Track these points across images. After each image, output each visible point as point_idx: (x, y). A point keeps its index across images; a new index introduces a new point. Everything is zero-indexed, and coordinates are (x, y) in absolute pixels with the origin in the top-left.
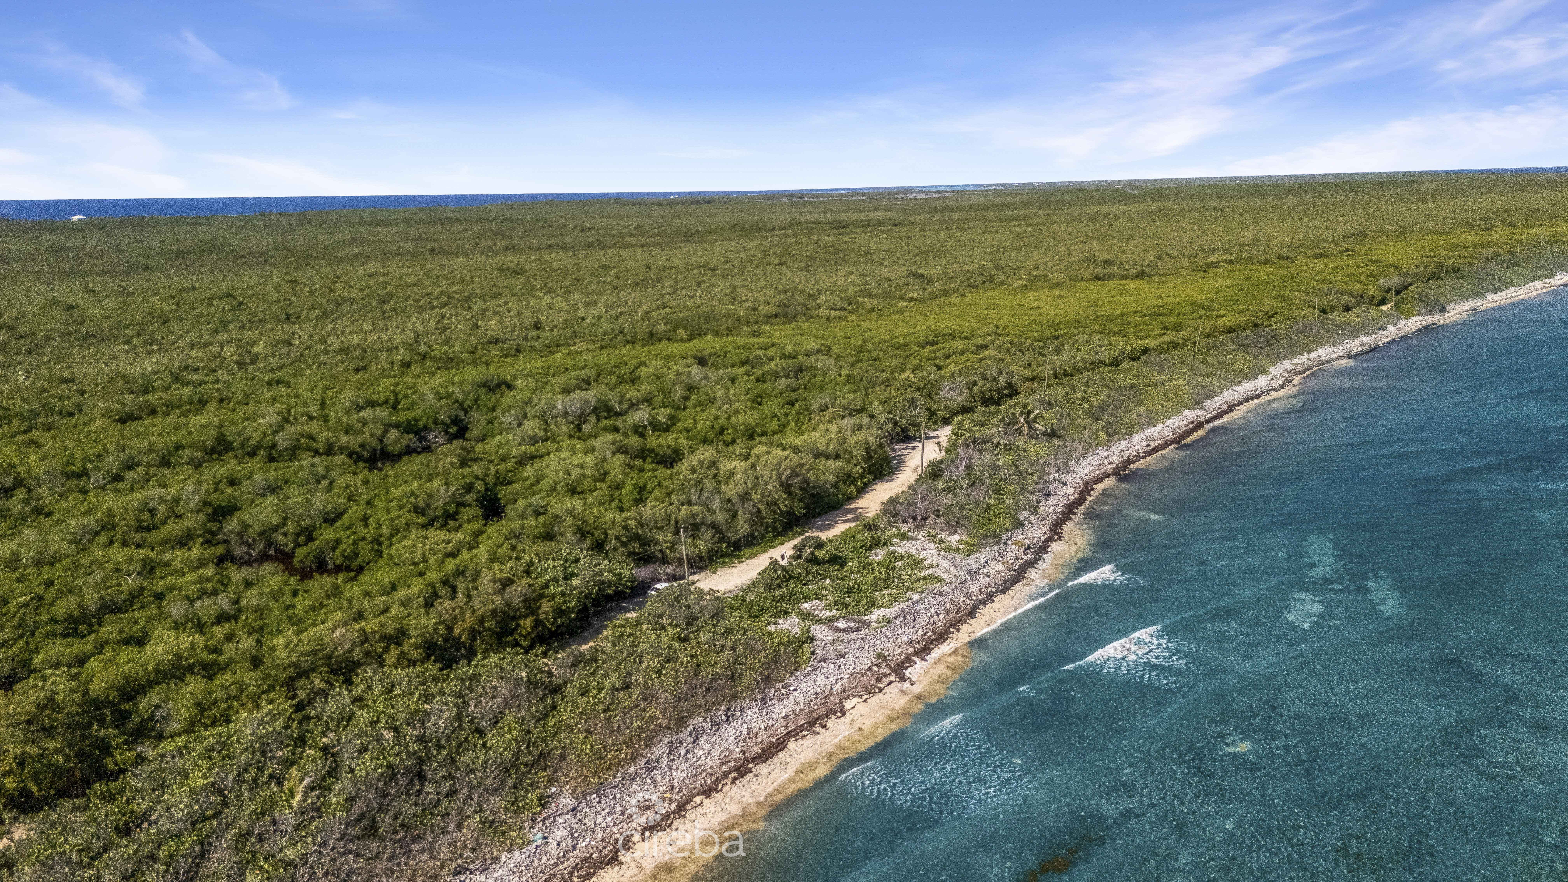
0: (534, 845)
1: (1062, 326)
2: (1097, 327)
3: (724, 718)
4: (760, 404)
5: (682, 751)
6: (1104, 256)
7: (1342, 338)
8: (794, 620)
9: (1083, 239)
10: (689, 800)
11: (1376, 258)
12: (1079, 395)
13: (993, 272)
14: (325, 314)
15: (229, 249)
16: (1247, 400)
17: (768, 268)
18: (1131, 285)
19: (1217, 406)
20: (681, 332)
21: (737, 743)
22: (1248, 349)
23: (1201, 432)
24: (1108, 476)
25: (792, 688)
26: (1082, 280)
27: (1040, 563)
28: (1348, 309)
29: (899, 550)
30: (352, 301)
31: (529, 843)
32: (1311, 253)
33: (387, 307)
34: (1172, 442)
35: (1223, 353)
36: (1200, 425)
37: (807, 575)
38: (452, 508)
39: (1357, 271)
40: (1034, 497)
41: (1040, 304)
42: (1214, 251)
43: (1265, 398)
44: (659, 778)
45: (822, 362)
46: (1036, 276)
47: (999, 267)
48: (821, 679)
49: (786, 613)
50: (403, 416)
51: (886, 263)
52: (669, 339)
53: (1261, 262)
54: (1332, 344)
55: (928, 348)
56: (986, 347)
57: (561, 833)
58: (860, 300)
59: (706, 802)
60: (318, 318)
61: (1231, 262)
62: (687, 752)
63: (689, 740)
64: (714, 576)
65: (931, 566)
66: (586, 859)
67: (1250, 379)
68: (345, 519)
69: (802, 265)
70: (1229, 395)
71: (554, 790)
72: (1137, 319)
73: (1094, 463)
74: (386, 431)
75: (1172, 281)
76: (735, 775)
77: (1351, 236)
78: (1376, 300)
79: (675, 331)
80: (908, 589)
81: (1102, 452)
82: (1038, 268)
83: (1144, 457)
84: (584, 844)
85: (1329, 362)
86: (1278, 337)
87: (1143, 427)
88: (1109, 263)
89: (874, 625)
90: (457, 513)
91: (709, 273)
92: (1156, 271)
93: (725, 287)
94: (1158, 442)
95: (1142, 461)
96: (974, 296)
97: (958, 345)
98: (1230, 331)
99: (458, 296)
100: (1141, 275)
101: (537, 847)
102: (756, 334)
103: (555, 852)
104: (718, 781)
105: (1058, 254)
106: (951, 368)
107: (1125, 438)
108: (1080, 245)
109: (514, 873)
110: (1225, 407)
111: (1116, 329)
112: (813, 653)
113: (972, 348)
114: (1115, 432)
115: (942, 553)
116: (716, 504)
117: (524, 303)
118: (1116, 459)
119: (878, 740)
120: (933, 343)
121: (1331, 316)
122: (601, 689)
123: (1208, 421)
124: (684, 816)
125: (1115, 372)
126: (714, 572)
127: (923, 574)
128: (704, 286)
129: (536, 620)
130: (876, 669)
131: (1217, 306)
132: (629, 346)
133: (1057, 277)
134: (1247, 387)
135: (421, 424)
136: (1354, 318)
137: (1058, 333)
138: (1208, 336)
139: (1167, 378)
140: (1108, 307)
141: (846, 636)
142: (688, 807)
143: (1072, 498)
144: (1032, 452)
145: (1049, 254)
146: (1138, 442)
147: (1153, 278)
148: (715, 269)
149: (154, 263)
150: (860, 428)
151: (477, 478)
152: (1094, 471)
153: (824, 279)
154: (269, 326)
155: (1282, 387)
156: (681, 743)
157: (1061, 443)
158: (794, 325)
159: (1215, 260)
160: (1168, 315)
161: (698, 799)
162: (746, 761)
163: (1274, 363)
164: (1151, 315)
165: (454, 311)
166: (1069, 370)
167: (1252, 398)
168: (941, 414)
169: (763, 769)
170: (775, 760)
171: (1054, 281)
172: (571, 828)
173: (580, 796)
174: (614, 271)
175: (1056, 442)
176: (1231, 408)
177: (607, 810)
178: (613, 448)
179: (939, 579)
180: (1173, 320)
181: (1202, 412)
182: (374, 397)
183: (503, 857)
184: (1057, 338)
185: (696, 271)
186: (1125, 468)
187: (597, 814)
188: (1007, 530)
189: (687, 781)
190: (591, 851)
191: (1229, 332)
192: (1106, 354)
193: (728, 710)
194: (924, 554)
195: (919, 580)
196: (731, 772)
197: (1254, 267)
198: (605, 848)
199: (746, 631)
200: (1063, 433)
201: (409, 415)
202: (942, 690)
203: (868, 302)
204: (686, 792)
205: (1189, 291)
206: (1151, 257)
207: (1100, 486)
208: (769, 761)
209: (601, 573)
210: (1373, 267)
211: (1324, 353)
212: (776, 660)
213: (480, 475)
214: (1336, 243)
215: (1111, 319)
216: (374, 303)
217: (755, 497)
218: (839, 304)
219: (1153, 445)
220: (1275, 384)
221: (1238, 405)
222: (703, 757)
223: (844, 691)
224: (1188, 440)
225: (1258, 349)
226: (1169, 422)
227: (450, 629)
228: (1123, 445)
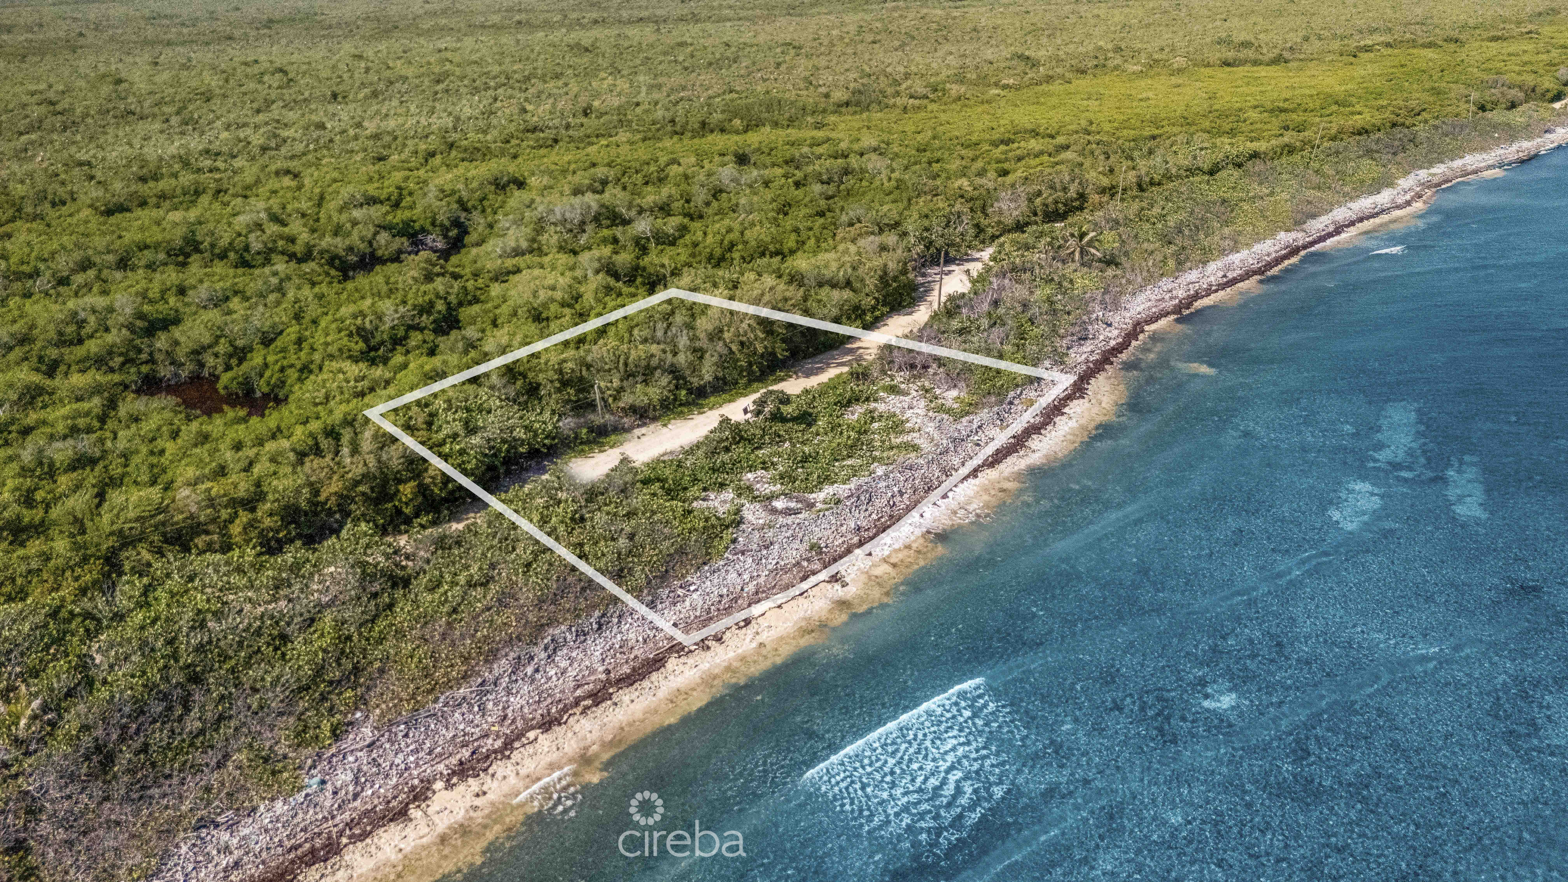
0: (303, 793)
1: (1164, 123)
2: (1207, 124)
3: (595, 626)
4: (786, 214)
5: (529, 670)
6: (1243, 37)
7: (1497, 142)
8: (729, 495)
9: (1224, 16)
10: (520, 735)
11: (1562, 42)
12: (1156, 210)
13: (1110, 55)
14: (375, 94)
15: (318, 18)
16: (1361, 220)
17: (860, 47)
18: (1262, 71)
19: (1321, 226)
20: (737, 122)
21: (603, 660)
22: (1376, 155)
23: (1294, 260)
24: (1167, 314)
25: (692, 588)
26: (1208, 65)
27: (1049, 427)
28: (1513, 106)
29: (881, 407)
30: (405, 79)
31: (300, 789)
32: (1485, 35)
33: (440, 87)
34: (1255, 273)
35: (1345, 161)
36: (1295, 251)
37: (763, 436)
38: (401, 333)
39: (1534, 58)
40: (1065, 342)
41: (1150, 94)
42: (1373, 31)
43: (1385, 218)
44: (490, 705)
45: (874, 162)
46: (1156, 61)
47: (1118, 49)
48: (732, 576)
49: (722, 486)
50: (401, 216)
51: (993, 42)
52: (723, 131)
53: (1424, 46)
54: (1483, 149)
55: (1002, 147)
56: (1067, 147)
57: (344, 777)
58: (948, 86)
59: (541, 737)
60: (366, 98)
61: (1388, 45)
62: (537, 670)
63: (543, 655)
64: (665, 430)
65: (912, 430)
66: (366, 813)
67: (1371, 193)
68: (279, 343)
69: (897, 43)
70: (1340, 214)
71: (358, 715)
72: (1253, 115)
73: (1153, 297)
74: (376, 234)
75: (1313, 69)
76: (589, 702)
77: (1540, 14)
78: (1549, 95)
79: (730, 120)
80: (874, 459)
81: (1166, 283)
82: (1162, 49)
83: (1216, 291)
84: (370, 792)
85: (1475, 172)
86: (1418, 141)
87: (1223, 252)
88: (1246, 44)
89: (819, 506)
90: (406, 337)
91: (792, 52)
92: (1297, 56)
93: (806, 69)
94: (1239, 272)
95: (1213, 296)
96: (1082, 84)
97: (1034, 144)
98: (1363, 132)
99: (516, 76)
100: (1277, 61)
101: (307, 795)
102: (819, 126)
103: (328, 804)
104: (565, 710)
105: (1190, 33)
106: (1019, 173)
107: (1197, 267)
108: (1218, 23)
109: (266, 831)
110: (1331, 229)
111: (1227, 127)
112: (734, 541)
113: (1051, 148)
114: (1187, 259)
115: (931, 414)
116: (683, 341)
117: (585, 84)
118: (1181, 294)
119: (779, 660)
120: (1007, 142)
121: (1489, 115)
122: (454, 584)
123: (1305, 247)
124: (509, 757)
125: (1208, 182)
126: (665, 425)
127: (899, 441)
128: (783, 68)
129: (419, 485)
130: (805, 564)
131: (1354, 100)
132: (676, 138)
133: (1179, 62)
134: (1365, 203)
135: (417, 226)
136: (1517, 117)
137: (1156, 132)
138: (1333, 139)
139: (1267, 191)
140: (1227, 100)
141: (781, 520)
142: (517, 744)
143: (1113, 343)
144: (1079, 283)
145: (1181, 33)
146: (1214, 271)
147: (1290, 65)
148: (800, 48)
149: (237, 33)
150: (883, 248)
151: (438, 296)
152: (1149, 308)
153: (919, 60)
154: (313, 106)
155: (1408, 203)
156: (532, 658)
157: (1119, 272)
158: (865, 115)
159: (1370, 43)
160: (1293, 111)
161: (531, 735)
162: (608, 683)
163: (1406, 173)
164: (1272, 111)
165: (510, 91)
166: (1157, 178)
167: (1368, 218)
168: (990, 231)
169: (625, 696)
170: (646, 683)
171: (1175, 66)
172: (359, 770)
173: (386, 725)
174: (690, 49)
175: (1110, 272)
176: (1338, 231)
177: (412, 747)
178: (596, 265)
179: (916, 448)
180: (1296, 118)
181: (1300, 235)
182: (375, 193)
183: (262, 807)
184: (1154, 137)
185: (779, 50)
186: (1189, 305)
187: (400, 750)
188: (1017, 386)
189: (526, 710)
190: (376, 801)
191: (1360, 134)
192: (1205, 160)
193: (603, 615)
194: (909, 414)
195: (892, 448)
196: (584, 698)
197: (1415, 51)
198: (395, 797)
199: (654, 513)
200: (1123, 259)
201: (407, 214)
202: (878, 596)
203: (955, 89)
204: (520, 724)
205: (1330, 81)
206: (1295, 38)
207: (1150, 328)
208: (636, 685)
209: (512, 429)
210: (1555, 53)
211: (1471, 161)
212: (681, 551)
213: (442, 293)
214: (1519, 23)
215: (1223, 115)
216: (427, 83)
217: (727, 335)
218: (921, 91)
219: (1230, 275)
220: (1400, 200)
221: (1348, 226)
222: (554, 678)
223: (757, 593)
224: (1275, 271)
225: (1390, 156)
226: (1258, 248)
227: (317, 493)
228: (1193, 275)
